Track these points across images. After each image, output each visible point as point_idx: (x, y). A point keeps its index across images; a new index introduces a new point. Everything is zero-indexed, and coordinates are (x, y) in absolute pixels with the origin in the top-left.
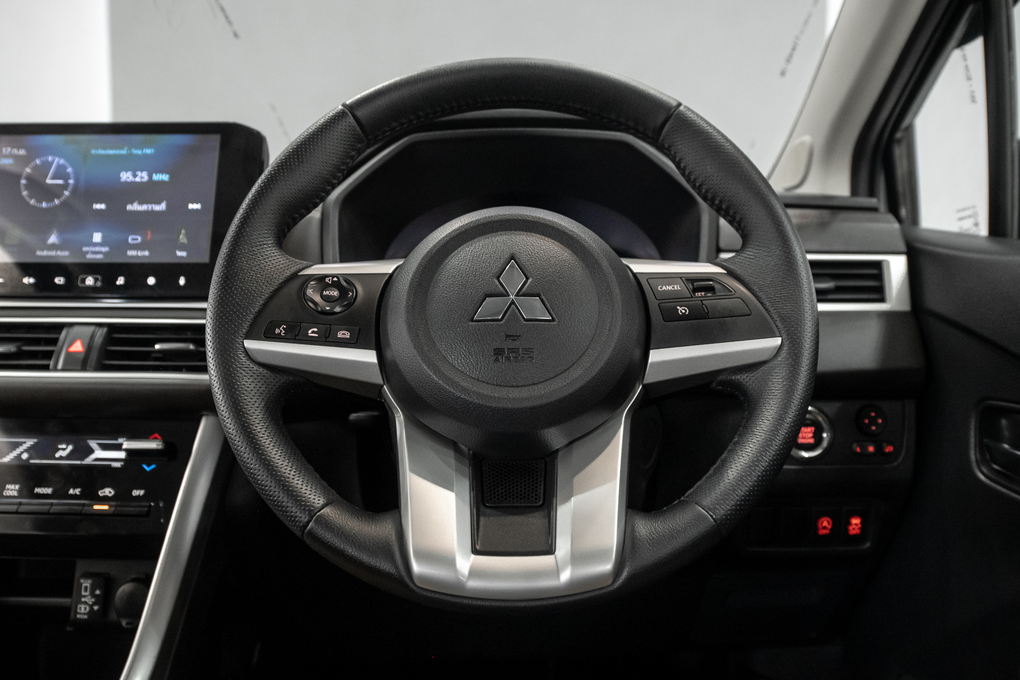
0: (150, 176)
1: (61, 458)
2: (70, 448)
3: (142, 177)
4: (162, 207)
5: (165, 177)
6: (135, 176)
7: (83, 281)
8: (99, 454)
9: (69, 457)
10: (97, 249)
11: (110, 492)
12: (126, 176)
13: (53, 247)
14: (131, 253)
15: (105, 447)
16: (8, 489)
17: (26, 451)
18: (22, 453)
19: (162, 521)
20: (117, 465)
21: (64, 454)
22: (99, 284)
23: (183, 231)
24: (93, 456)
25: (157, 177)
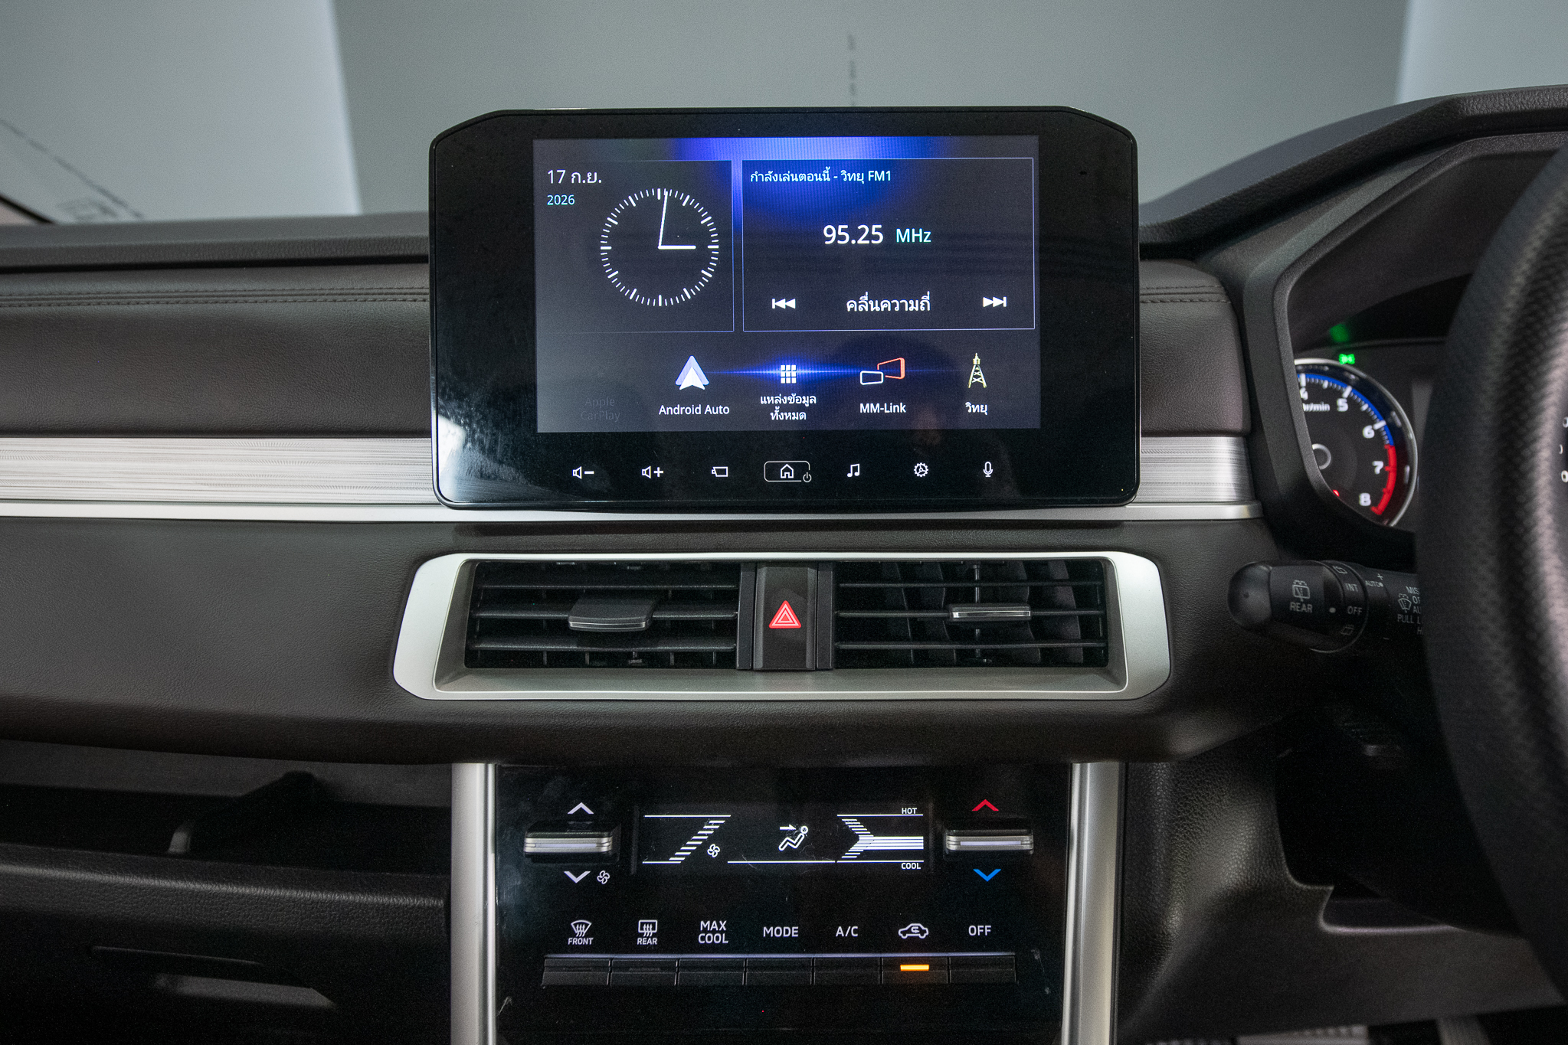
0: (890, 235)
1: (790, 853)
2: (804, 830)
3: (870, 237)
4: (922, 304)
5: (923, 236)
6: (855, 234)
7: (774, 471)
8: (868, 842)
9: (806, 849)
10: (793, 399)
11: (922, 932)
12: (834, 234)
13: (692, 395)
14: (866, 408)
15: (878, 828)
16: (705, 931)
17: (712, 839)
18: (706, 844)
19: (1047, 991)
20: (913, 865)
21: (795, 843)
22: (807, 477)
23: (976, 360)
24: (858, 848)
25: (903, 236)
